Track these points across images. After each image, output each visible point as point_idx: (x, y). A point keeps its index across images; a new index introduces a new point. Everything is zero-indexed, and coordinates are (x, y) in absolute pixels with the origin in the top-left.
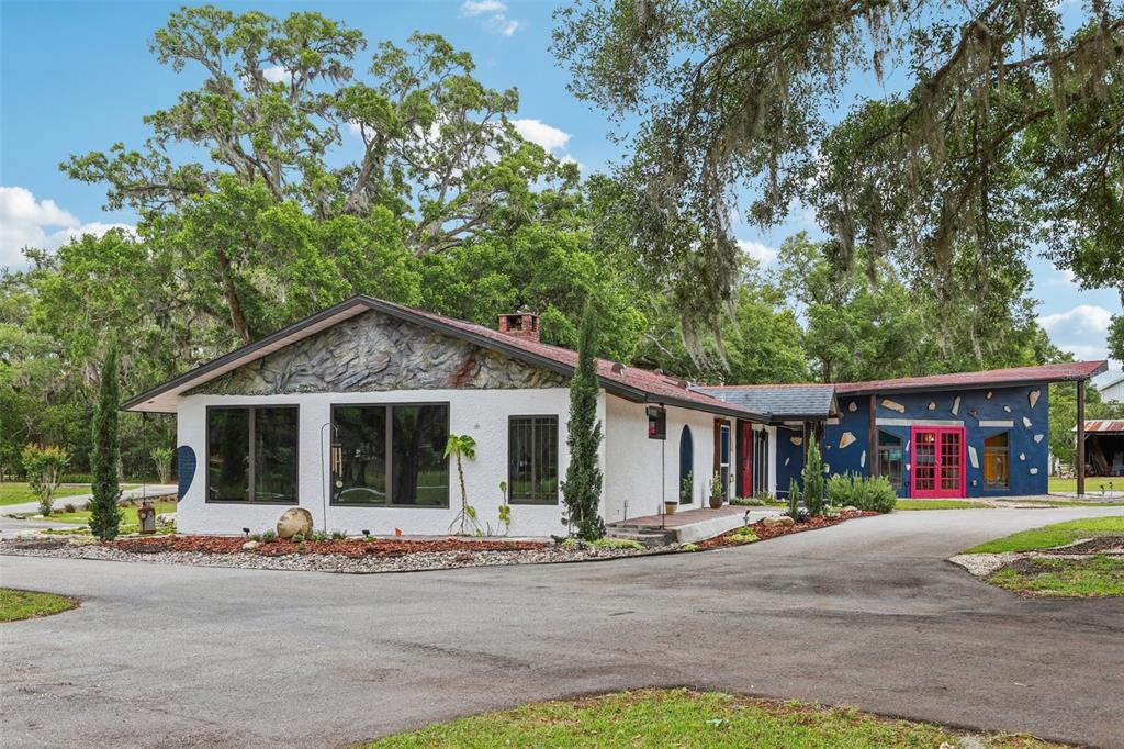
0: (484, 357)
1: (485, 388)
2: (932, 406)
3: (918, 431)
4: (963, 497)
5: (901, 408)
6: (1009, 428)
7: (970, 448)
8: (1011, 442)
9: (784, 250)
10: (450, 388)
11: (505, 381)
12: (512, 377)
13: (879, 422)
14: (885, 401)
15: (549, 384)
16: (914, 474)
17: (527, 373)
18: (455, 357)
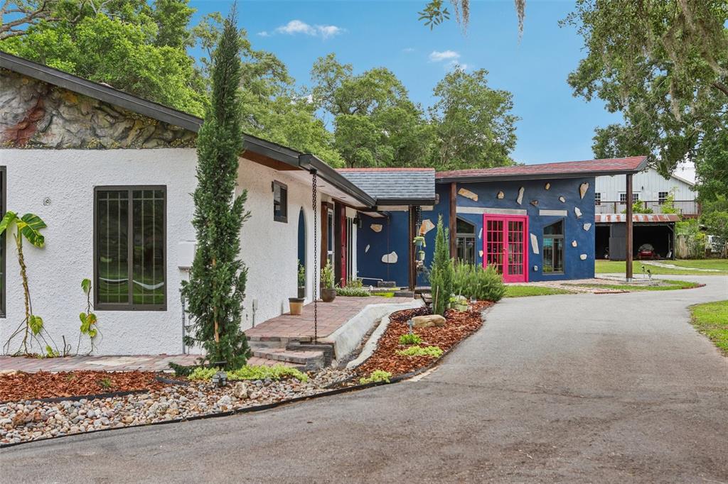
0: (58, 103)
1: (59, 147)
2: (501, 195)
3: (490, 219)
4: (526, 281)
5: (474, 196)
7: (532, 235)
8: (565, 229)
9: (316, 68)
10: (7, 147)
11: (90, 138)
12: (98, 132)
13: (459, 210)
14: (462, 190)
15: (154, 143)
16: (486, 260)
17: (121, 127)
18: (14, 104)
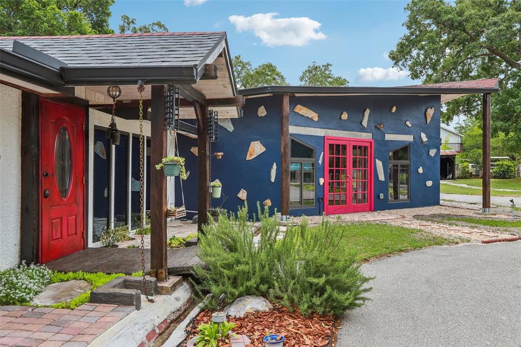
2: (345, 116)
3: (332, 142)
4: (371, 210)
5: (314, 115)
6: (410, 143)
7: (377, 161)
8: (411, 155)
13: (293, 130)
14: (299, 106)
16: (327, 188)
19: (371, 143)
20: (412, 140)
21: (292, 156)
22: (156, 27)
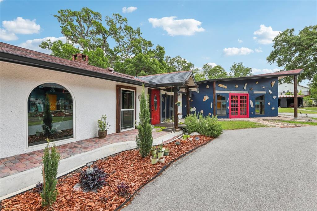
2: (237, 86)
3: (232, 95)
4: (248, 117)
5: (226, 87)
6: (264, 94)
7: (250, 101)
8: (265, 98)
13: (217, 92)
14: (220, 84)
16: (230, 110)
19: (248, 95)
20: (265, 93)
21: (218, 100)
22: (177, 58)
